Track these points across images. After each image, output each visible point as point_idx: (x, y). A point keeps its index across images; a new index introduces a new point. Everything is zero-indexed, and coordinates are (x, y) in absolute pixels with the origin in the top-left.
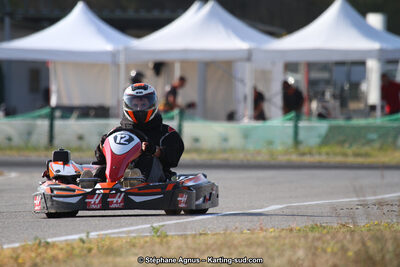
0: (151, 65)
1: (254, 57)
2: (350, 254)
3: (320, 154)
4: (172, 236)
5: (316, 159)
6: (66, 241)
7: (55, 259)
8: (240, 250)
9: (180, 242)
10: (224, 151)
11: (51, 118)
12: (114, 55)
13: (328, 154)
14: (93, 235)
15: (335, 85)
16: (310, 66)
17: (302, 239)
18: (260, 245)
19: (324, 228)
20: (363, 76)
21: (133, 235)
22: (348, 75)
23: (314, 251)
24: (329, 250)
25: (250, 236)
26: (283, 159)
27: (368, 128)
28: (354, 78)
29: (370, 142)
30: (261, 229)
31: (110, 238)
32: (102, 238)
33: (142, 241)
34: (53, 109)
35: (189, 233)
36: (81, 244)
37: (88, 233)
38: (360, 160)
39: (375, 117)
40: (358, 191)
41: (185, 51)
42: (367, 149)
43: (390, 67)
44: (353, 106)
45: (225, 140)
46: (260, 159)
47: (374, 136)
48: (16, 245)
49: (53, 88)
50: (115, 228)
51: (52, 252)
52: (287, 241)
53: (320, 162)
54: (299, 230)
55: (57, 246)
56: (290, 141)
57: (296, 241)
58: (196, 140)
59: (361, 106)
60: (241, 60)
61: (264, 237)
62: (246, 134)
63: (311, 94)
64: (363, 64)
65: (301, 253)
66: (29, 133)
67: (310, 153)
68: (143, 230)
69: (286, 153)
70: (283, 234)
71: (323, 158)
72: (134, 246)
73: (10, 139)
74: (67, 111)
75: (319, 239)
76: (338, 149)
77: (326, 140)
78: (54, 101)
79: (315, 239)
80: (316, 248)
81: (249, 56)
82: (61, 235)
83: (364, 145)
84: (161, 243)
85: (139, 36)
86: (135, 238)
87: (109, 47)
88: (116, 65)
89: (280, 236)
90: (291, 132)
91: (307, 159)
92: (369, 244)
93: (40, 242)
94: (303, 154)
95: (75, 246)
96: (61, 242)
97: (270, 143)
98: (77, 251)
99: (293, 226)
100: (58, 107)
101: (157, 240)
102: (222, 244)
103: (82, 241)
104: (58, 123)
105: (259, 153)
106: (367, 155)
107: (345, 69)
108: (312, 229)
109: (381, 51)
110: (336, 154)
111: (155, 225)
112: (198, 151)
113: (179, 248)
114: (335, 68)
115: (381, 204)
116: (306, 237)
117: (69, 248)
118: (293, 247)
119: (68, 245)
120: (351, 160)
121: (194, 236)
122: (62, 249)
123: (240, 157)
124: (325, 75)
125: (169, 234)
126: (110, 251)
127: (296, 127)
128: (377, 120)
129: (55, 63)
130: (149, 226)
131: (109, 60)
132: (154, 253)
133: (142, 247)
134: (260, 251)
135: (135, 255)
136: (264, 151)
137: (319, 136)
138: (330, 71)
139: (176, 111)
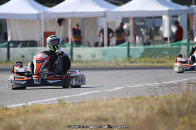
0: (57, 20)
1: (107, 16)
2: (155, 110)
3: (140, 62)
4: (68, 104)
5: (138, 64)
6: (16, 107)
7: (11, 115)
8: (102, 109)
9: (71, 106)
10: (93, 62)
11: (9, 47)
12: (38, 15)
13: (144, 62)
14: (29, 103)
15: (147, 28)
16: (134, 19)
17: (132, 104)
18: (111, 107)
19: (143, 98)
20: (161, 23)
21: (49, 103)
22: (154, 23)
23: (137, 109)
24: (145, 108)
25: (106, 103)
26: (122, 65)
27: (164, 49)
28: (156, 25)
29: (164, 56)
30: (112, 99)
31: (37, 105)
32: (33, 105)
33: (53, 106)
34: (9, 43)
35: (76, 101)
36: (24, 108)
37: (27, 103)
38: (160, 64)
40: (159, 80)
41: (73, 13)
42: (163, 59)
43: (174, 19)
44: (156, 38)
45: (94, 56)
46: (111, 65)
47: (167, 53)
49: (9, 32)
50: (40, 100)
51: (9, 112)
52: (124, 105)
53: (140, 66)
54: (130, 99)
55: (11, 109)
56: (126, 56)
57: (129, 104)
58: (79, 56)
59: (161, 38)
60: (101, 17)
61: (113, 103)
62: (104, 54)
63: (136, 33)
64: (161, 17)
65: (131, 110)
67: (136, 62)
68: (54, 101)
69: (124, 62)
70: (123, 101)
71: (142, 64)
72: (49, 108)
74: (16, 43)
75: (140, 103)
76: (149, 59)
77: (143, 55)
78: (9, 39)
79: (138, 103)
81: (105, 15)
82: (14, 104)
83: (162, 57)
84: (63, 106)
85: (51, 6)
86: (50, 105)
87: (36, 12)
88: (40, 21)
89: (121, 102)
90: (126, 51)
91: (134, 65)
92: (165, 105)
93: (3, 108)
94: (132, 62)
95: (21, 109)
96: (14, 107)
97: (115, 57)
98: (21, 112)
99: (128, 97)
100: (11, 42)
101: (61, 105)
103: (24, 106)
104: (11, 49)
105: (111, 62)
106: (163, 62)
107: (152, 20)
108: (137, 98)
109: (169, 11)
110: (148, 62)
111: (60, 98)
112: (80, 62)
113: (72, 109)
114: (147, 20)
115: (170, 85)
116: (134, 102)
118: (128, 107)
119: (17, 109)
120: (156, 64)
121: (79, 103)
122: (14, 111)
123: (101, 64)
124: (143, 24)
125: (66, 102)
126: (38, 111)
127: (129, 49)
128: (168, 45)
129: (9, 20)
130: (56, 98)
131: (36, 18)
132: (59, 112)
133: (54, 109)
134: (111, 110)
135: (50, 113)
136: (113, 61)
137: (140, 53)
138: (145, 21)
139: (70, 42)
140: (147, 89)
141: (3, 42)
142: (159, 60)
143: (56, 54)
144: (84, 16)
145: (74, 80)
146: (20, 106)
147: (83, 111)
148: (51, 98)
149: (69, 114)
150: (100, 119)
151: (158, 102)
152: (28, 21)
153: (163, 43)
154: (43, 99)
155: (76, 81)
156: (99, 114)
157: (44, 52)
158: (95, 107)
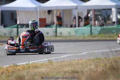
0: (47, 11)
1: (78, 8)
2: (108, 66)
3: (98, 37)
4: (54, 62)
5: (97, 38)
6: (22, 64)
7: (19, 70)
8: (75, 66)
9: (56, 64)
10: (69, 36)
11: (18, 28)
12: (36, 8)
13: (101, 37)
14: (31, 62)
15: (103, 16)
16: (95, 10)
17: (93, 63)
18: (80, 64)
19: (100, 59)
20: (111, 13)
21: (43, 62)
22: (107, 12)
23: (97, 66)
24: (101, 65)
25: (77, 62)
26: (87, 38)
27: (113, 29)
28: (108, 14)
29: (113, 33)
30: (81, 60)
31: (35, 63)
32: (33, 63)
33: (45, 64)
34: (18, 25)
35: (59, 61)
36: (27, 65)
38: (110, 38)
39: (115, 25)
40: (110, 48)
41: (57, 7)
42: (112, 35)
44: (108, 22)
45: (70, 33)
46: (81, 39)
47: (115, 31)
48: (7, 66)
49: (18, 19)
50: (37, 60)
51: (18, 68)
52: (89, 63)
53: (98, 39)
54: (92, 60)
55: (20, 66)
56: (89, 33)
57: (91, 63)
58: (61, 33)
59: (111, 22)
60: (74, 9)
61: (82, 62)
62: (76, 32)
63: (95, 19)
64: (111, 9)
65: (93, 66)
66: (11, 32)
67: (96, 37)
68: (46, 61)
69: (88, 37)
70: (88, 61)
71: (99, 38)
72: (43, 65)
73: (5, 34)
74: (22, 26)
75: (98, 62)
76: (104, 35)
77: (100, 33)
78: (18, 23)
79: (97, 62)
80: (97, 65)
81: (76, 8)
82: (21, 63)
83: (111, 34)
84: (51, 64)
85: (43, 3)
86: (43, 63)
87: (34, 6)
88: (37, 11)
89: (86, 62)
90: (90, 30)
91: (95, 38)
92: (113, 63)
93: (15, 65)
94: (93, 37)
95: (25, 66)
96: (21, 65)
97: (83, 34)
98: (26, 67)
99: (90, 58)
100: (19, 24)
102: (69, 65)
103: (27, 64)
104: (20, 29)
105: (80, 37)
106: (112, 37)
107: (105, 11)
108: (96, 59)
109: (116, 5)
110: (103, 37)
111: (49, 59)
112: (62, 37)
113: (56, 66)
114: (102, 11)
115: (116, 51)
116: (94, 62)
117: (23, 66)
118: (91, 65)
119: (23, 65)
120: (108, 38)
121: (61, 62)
122: (21, 67)
123: (74, 38)
124: (100, 13)
125: (53, 61)
126: (36, 67)
127: (91, 29)
128: (115, 26)
129: (18, 11)
130: (47, 59)
131: (34, 10)
132: (49, 67)
133: (45, 66)
134: (80, 66)
135: (43, 68)
136: (82, 36)
137: (98, 31)
138: (101, 12)
139: (55, 25)
140: (103, 53)
141: (14, 25)
142: (109, 36)
143: (35, 32)
144: (64, 8)
145: (46, 49)
146: (25, 64)
147: (63, 67)
148: (44, 59)
149: (55, 69)
150: (73, 72)
151: (110, 62)
152: (30, 12)
153: (113, 25)
154: (39, 60)
155: (48, 50)
156: (73, 68)
157: (27, 31)
158: (70, 64)
